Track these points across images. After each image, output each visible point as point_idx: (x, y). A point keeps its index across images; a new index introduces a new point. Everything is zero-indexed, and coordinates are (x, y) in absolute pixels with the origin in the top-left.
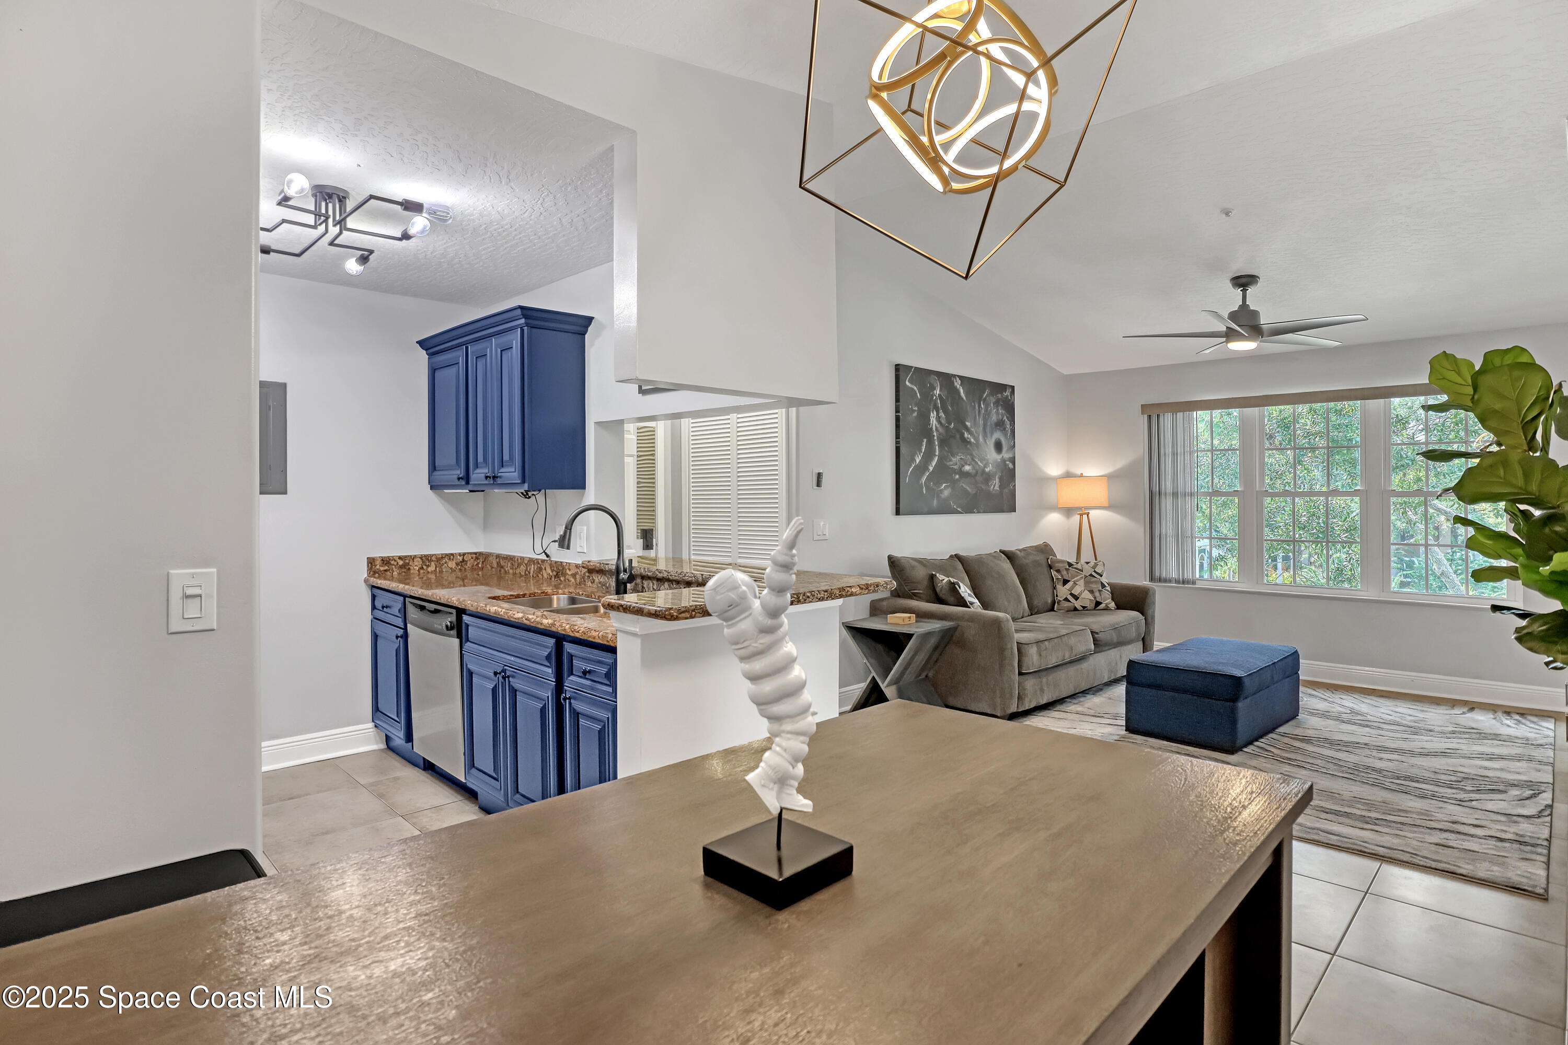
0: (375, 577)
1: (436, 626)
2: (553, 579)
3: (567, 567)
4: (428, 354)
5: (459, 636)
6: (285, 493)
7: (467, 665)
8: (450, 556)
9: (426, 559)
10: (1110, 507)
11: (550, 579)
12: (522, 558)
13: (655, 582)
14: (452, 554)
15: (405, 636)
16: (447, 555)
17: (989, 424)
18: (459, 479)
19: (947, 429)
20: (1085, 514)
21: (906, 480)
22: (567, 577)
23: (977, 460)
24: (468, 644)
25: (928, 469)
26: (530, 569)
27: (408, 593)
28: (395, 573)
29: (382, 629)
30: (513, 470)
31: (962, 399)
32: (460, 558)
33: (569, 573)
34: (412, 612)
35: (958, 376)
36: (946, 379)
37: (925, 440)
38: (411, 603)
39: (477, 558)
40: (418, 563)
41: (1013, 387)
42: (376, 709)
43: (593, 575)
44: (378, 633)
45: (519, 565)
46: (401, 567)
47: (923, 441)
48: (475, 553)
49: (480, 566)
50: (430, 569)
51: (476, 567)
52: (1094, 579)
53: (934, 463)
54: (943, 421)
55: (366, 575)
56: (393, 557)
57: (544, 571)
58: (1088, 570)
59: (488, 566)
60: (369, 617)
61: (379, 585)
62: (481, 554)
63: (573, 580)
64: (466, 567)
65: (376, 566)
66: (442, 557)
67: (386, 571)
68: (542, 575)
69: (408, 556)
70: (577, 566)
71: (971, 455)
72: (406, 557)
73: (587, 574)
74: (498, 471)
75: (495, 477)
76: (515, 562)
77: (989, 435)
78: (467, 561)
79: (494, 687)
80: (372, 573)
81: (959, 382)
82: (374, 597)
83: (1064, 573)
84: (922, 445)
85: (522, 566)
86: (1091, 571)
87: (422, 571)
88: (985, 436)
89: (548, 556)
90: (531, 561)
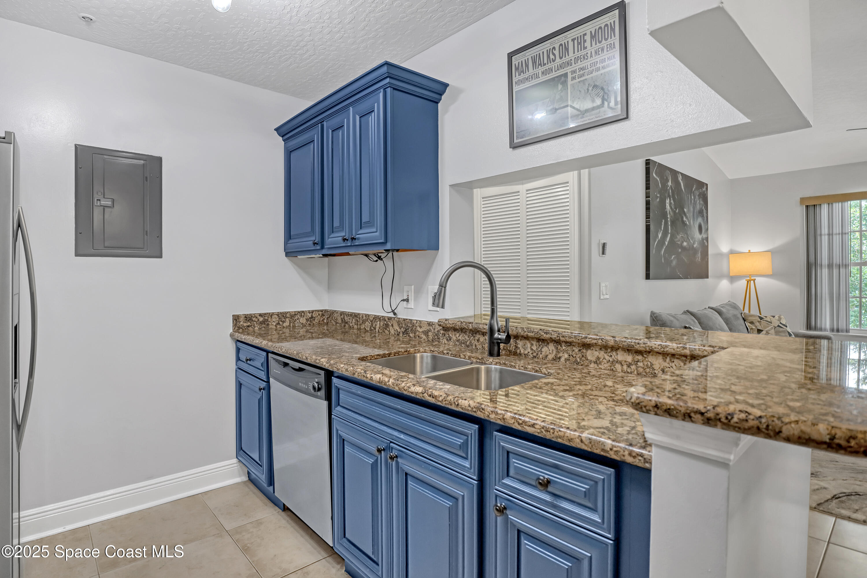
0: (239, 332)
1: (300, 384)
2: (401, 335)
3: (417, 325)
4: (284, 140)
5: (328, 398)
6: (161, 257)
7: (337, 430)
8: (302, 313)
9: (282, 316)
10: (774, 275)
11: (398, 335)
12: (368, 316)
13: (534, 343)
14: (303, 312)
15: (268, 388)
16: (299, 312)
17: (695, 211)
18: (315, 244)
19: (674, 212)
20: (752, 280)
21: (653, 251)
22: (417, 333)
23: (690, 238)
24: (339, 408)
25: (665, 244)
26: (376, 325)
27: (272, 349)
28: (256, 328)
29: (245, 379)
30: (374, 230)
31: (682, 190)
32: (310, 315)
33: (421, 330)
34: (275, 368)
35: (681, 173)
36: (674, 173)
37: (663, 221)
38: (274, 359)
39: (323, 315)
40: (275, 319)
41: (707, 185)
42: (240, 448)
43: (450, 333)
44: (242, 382)
45: (364, 322)
46: (261, 323)
47: (662, 222)
48: (322, 311)
49: (325, 321)
50: (285, 325)
51: (322, 323)
52: (781, 329)
53: (668, 239)
54: (673, 207)
55: (231, 331)
56: (254, 314)
57: (391, 328)
58: (776, 323)
59: (332, 321)
60: (234, 367)
61: (243, 340)
62: (326, 311)
63: (424, 337)
64: (314, 322)
65: (240, 322)
66: (295, 314)
67: (248, 326)
68: (389, 331)
69: (267, 313)
70: (430, 324)
71: (687, 234)
72: (265, 314)
73: (442, 332)
74: (356, 233)
75: (353, 239)
76: (359, 318)
77: (695, 220)
78: (315, 317)
79: (373, 463)
80: (236, 328)
81: (681, 177)
82: (238, 350)
83: (757, 324)
84: (662, 225)
85: (367, 323)
86: (778, 323)
87: (278, 326)
88: (694, 220)
89: (395, 314)
90: (377, 318)
